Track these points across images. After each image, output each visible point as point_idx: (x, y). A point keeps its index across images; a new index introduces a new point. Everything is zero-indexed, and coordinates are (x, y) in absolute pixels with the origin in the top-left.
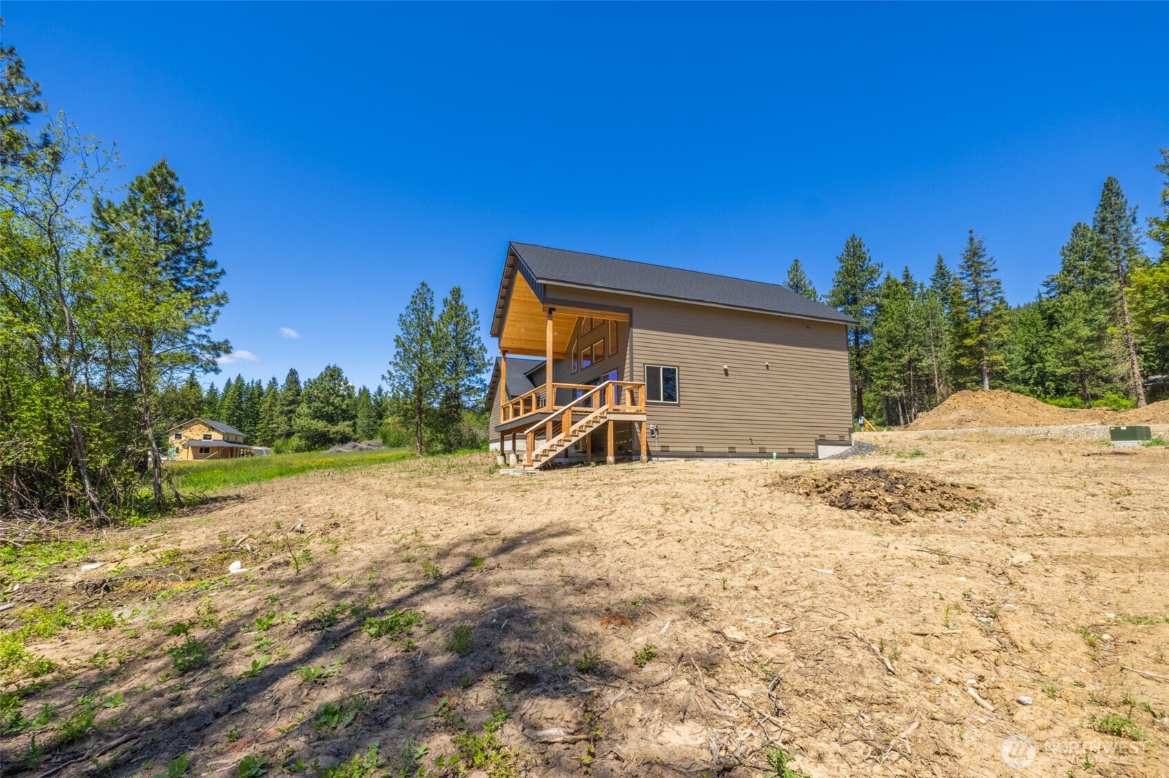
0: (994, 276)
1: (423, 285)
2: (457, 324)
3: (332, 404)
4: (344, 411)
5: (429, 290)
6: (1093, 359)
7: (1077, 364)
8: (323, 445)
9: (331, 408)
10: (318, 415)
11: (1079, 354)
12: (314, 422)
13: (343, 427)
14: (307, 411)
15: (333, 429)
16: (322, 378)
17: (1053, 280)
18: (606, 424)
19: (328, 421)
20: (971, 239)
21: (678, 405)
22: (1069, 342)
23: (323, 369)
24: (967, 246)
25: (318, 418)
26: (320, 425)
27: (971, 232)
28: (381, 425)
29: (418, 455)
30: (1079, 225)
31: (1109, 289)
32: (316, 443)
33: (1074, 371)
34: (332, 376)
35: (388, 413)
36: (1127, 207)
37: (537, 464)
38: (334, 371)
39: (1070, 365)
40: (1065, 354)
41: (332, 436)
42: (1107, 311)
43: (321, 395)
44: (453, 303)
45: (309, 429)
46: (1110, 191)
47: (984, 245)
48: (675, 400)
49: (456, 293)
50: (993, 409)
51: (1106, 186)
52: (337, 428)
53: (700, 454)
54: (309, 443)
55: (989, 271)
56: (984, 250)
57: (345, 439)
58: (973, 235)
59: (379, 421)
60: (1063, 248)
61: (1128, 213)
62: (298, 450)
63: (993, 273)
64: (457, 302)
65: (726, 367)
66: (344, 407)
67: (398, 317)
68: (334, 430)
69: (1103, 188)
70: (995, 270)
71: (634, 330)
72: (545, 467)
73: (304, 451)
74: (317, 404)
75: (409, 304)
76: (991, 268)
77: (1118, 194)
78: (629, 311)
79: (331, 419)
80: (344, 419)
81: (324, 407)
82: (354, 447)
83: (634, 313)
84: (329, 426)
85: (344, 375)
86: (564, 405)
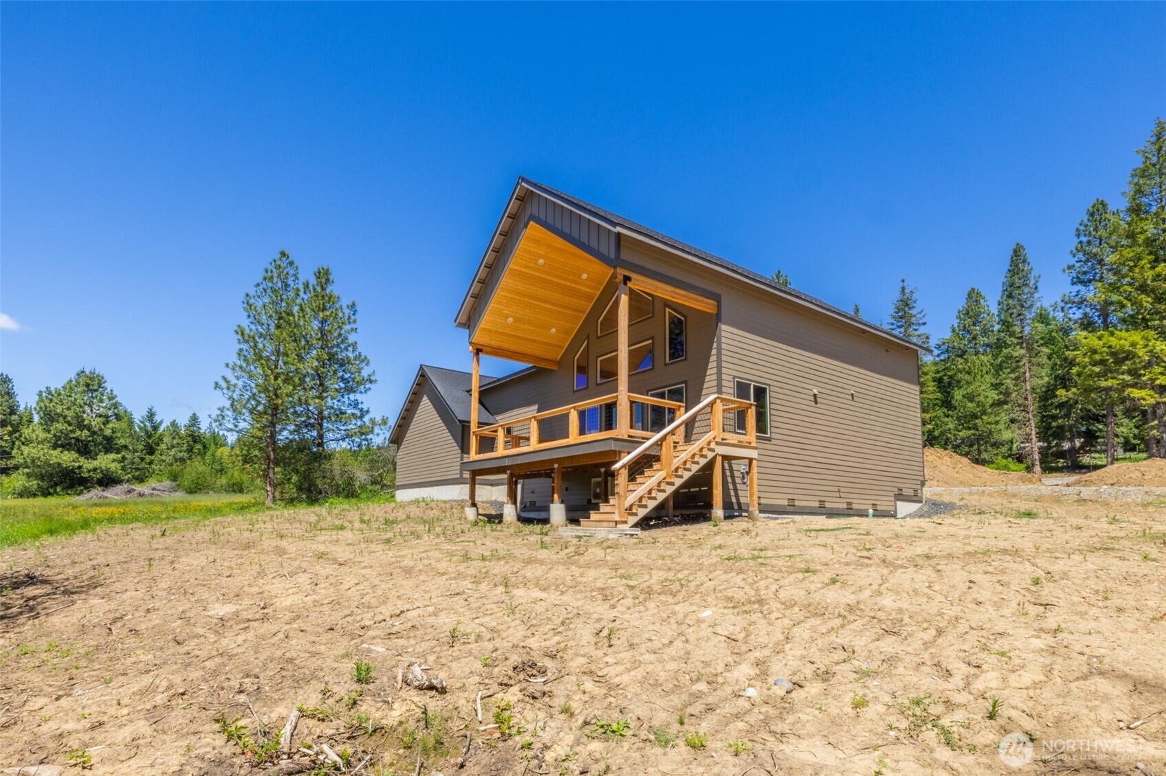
0: (922, 330)
1: (283, 254)
2: (323, 321)
3: (89, 428)
4: (109, 440)
5: (291, 263)
6: (989, 423)
7: (975, 428)
8: (71, 486)
9: (86, 432)
10: (62, 443)
11: (977, 418)
12: (55, 452)
13: (106, 461)
14: (42, 435)
15: (88, 464)
16: (70, 388)
17: (944, 343)
18: (714, 459)
19: (78, 451)
20: (903, 289)
21: (769, 439)
22: (970, 405)
23: (73, 376)
24: (898, 296)
25: (62, 446)
26: (67, 458)
27: (903, 281)
28: (151, 463)
29: (269, 502)
30: (973, 289)
31: (1016, 354)
32: (56, 484)
33: (974, 435)
34: (88, 385)
35: (163, 446)
36: (1033, 275)
37: (633, 520)
38: (92, 379)
39: (969, 428)
40: (965, 417)
41: (85, 475)
42: (1013, 376)
43: (70, 414)
44: (319, 289)
45: (47, 463)
46: (1018, 256)
47: (914, 296)
48: (765, 433)
49: (324, 276)
50: (944, 468)
51: (1015, 251)
52: (96, 463)
53: (792, 509)
54: (45, 484)
55: (919, 324)
56: (915, 302)
57: (108, 481)
58: (905, 284)
59: (148, 458)
60: (959, 312)
61: (1032, 282)
62: (24, 493)
63: (922, 327)
64: (323, 289)
65: (816, 392)
66: (108, 432)
67: (243, 297)
68: (91, 466)
69: (1011, 253)
70: (924, 324)
71: (724, 327)
72: (644, 524)
73: (35, 495)
74: (60, 426)
75: (260, 280)
76: (921, 322)
77: (1024, 261)
78: (717, 298)
79: (85, 450)
80: (108, 450)
81: (72, 431)
82: (129, 492)
83: (723, 303)
84: (82, 459)
85: (108, 385)
86: (658, 431)
